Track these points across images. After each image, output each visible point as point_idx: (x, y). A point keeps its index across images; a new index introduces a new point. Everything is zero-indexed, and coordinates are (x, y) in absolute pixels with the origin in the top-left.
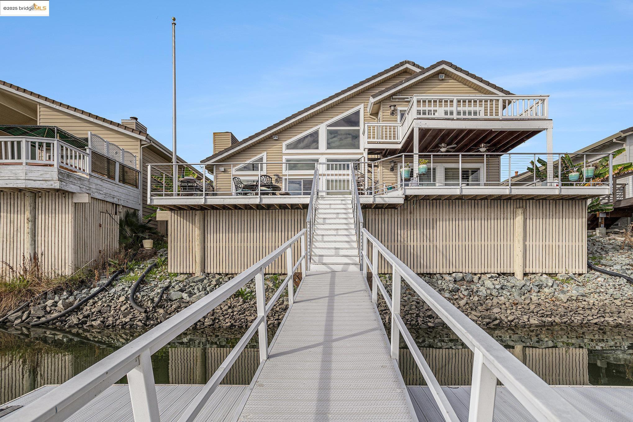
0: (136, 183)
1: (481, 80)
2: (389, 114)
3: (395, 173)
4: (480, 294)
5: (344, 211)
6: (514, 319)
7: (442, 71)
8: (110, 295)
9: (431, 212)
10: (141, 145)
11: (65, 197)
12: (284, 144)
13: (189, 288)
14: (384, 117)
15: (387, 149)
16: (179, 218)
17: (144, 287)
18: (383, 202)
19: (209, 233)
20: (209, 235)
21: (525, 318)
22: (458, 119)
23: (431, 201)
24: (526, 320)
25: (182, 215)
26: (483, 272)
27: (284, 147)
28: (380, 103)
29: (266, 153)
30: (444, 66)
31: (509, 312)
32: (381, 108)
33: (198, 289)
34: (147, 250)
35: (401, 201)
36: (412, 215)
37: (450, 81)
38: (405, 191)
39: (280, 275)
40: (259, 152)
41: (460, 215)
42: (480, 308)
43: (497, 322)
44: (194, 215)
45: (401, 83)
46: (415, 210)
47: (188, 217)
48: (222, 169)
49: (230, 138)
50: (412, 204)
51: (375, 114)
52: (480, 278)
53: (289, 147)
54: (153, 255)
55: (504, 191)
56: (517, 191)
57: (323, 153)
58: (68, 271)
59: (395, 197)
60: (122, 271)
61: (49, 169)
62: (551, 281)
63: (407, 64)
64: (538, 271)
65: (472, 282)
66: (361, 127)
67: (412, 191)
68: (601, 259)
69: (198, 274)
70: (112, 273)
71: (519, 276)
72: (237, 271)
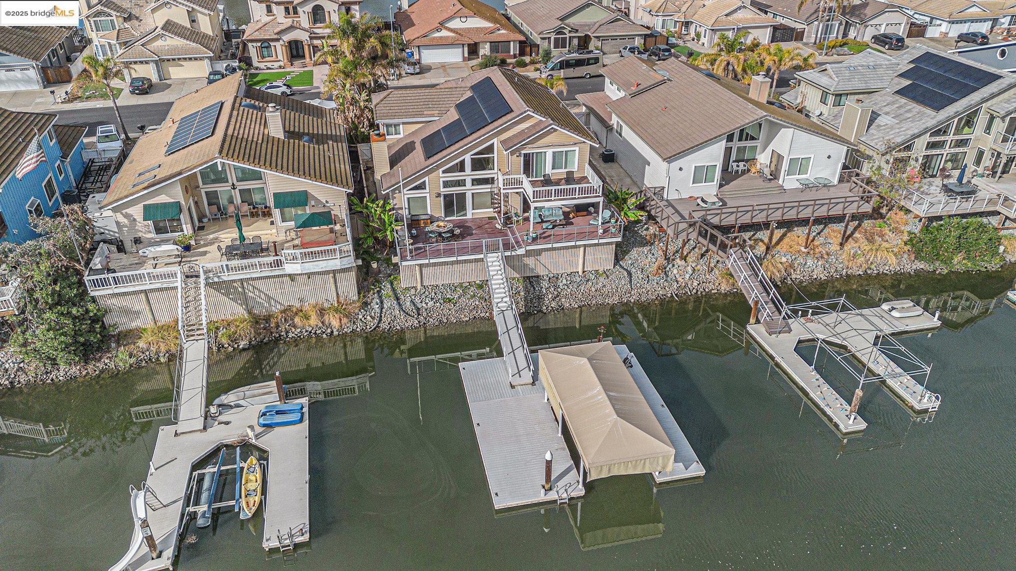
2: (516, 156)
12: (441, 170)
29: (428, 177)
30: (553, 126)
33: (428, 299)
34: (374, 269)
35: (524, 253)
38: (526, 249)
39: (463, 283)
40: (423, 177)
54: (380, 272)
55: (573, 244)
56: (578, 243)
57: (469, 174)
58: (356, 298)
59: (521, 251)
60: (378, 291)
61: (349, 258)
62: (594, 277)
63: (528, 111)
64: (590, 269)
65: (557, 278)
66: (495, 155)
67: (528, 248)
68: (628, 253)
69: (419, 287)
70: (374, 294)
71: (580, 273)
72: (440, 283)
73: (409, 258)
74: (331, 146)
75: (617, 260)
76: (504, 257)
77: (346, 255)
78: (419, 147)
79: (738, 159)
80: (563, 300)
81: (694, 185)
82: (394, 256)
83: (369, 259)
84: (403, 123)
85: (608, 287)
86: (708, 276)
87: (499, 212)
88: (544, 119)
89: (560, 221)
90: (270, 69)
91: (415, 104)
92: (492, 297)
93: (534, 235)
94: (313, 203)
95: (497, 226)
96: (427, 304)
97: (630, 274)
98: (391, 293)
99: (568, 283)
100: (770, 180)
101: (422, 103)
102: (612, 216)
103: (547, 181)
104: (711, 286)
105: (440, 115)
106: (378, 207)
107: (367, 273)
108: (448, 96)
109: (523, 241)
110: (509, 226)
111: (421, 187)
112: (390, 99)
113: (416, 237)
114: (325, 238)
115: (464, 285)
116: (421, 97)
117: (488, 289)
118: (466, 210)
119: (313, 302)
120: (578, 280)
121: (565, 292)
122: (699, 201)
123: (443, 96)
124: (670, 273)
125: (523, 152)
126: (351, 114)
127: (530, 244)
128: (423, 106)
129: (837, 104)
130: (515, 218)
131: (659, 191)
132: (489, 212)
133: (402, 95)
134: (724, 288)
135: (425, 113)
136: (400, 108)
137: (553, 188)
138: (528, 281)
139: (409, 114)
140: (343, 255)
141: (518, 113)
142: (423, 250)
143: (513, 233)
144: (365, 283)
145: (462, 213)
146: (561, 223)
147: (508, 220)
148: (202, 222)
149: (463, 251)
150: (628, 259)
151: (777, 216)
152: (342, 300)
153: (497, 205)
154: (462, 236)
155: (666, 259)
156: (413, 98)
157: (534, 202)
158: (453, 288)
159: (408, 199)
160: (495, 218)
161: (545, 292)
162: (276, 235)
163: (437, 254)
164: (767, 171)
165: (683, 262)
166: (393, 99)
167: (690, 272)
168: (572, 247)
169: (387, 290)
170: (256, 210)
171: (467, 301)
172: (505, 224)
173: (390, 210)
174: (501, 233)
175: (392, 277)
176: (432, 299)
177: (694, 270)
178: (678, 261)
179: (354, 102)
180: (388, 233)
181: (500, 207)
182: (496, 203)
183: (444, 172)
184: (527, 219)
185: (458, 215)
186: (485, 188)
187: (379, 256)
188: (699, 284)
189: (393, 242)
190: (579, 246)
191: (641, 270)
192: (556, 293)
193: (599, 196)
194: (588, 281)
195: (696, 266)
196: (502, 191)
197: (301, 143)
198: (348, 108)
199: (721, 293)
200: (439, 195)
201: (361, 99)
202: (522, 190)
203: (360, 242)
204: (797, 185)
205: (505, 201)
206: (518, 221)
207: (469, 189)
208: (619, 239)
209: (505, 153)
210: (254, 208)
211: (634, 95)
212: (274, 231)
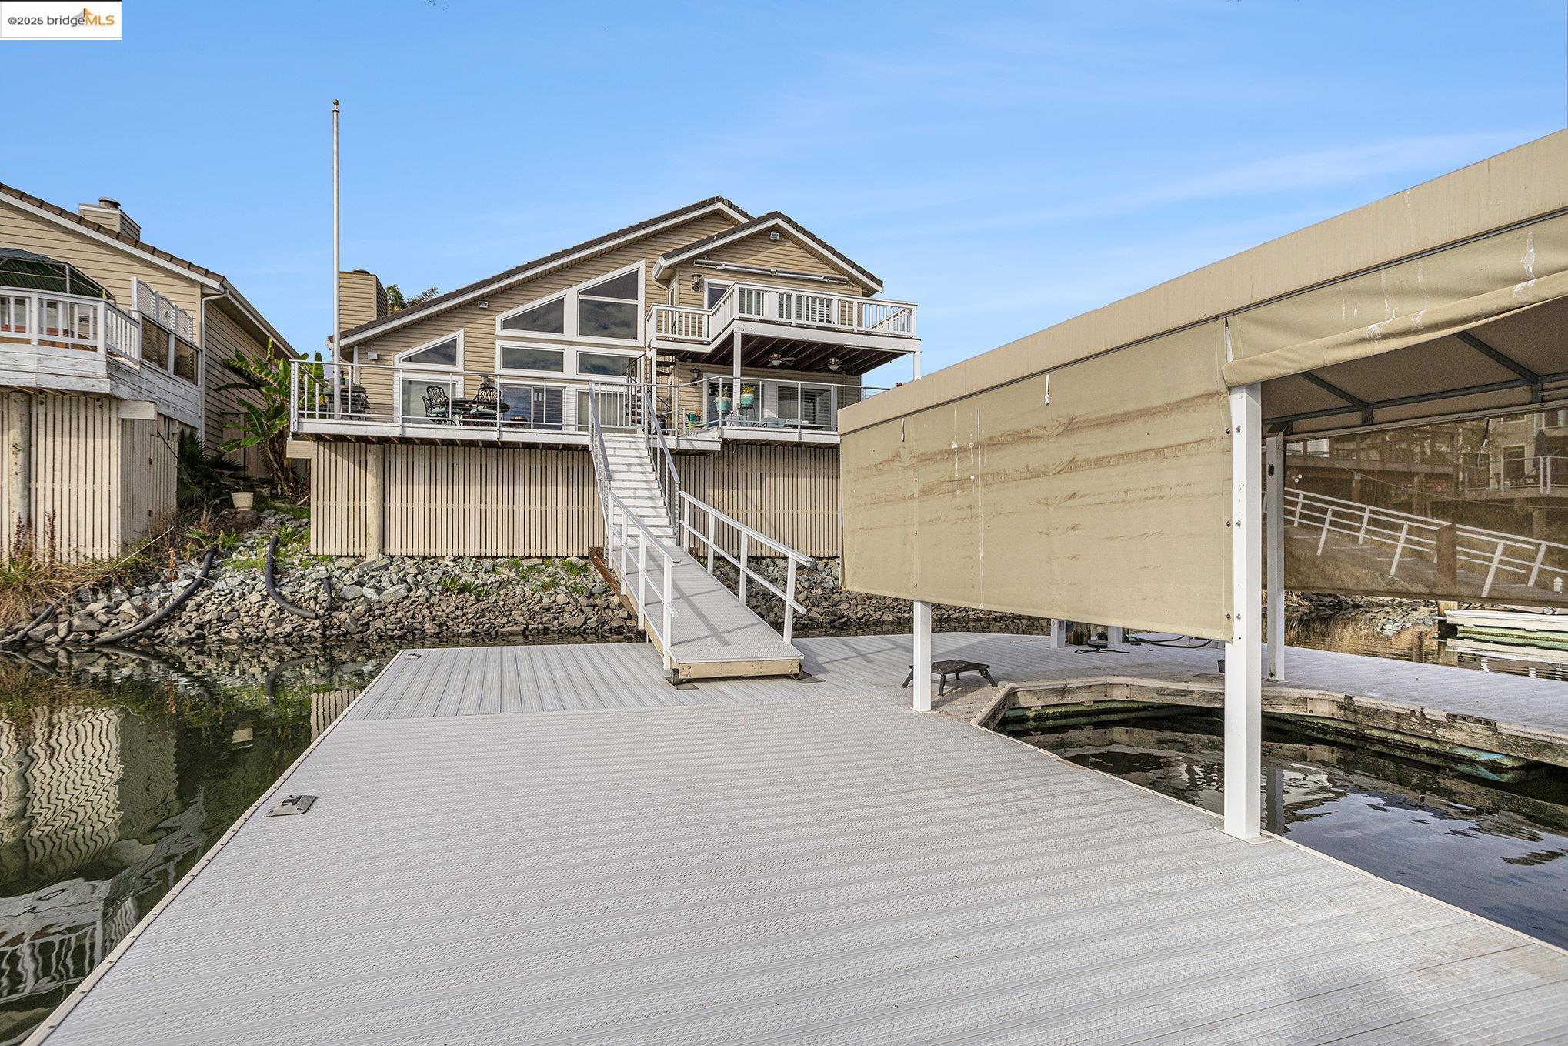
0: (193, 374)
1: (834, 253)
2: (691, 288)
3: (699, 390)
4: (825, 585)
5: (637, 461)
6: (865, 615)
7: (776, 228)
8: (223, 593)
9: (759, 464)
10: (204, 295)
11: (101, 406)
12: (500, 318)
13: (369, 579)
14: (682, 291)
15: (688, 352)
16: (333, 455)
17: (281, 578)
18: (690, 448)
19: (393, 483)
20: (393, 488)
21: (878, 615)
22: (797, 326)
23: (759, 447)
24: (879, 617)
25: (339, 450)
26: (831, 556)
27: (499, 324)
28: (675, 266)
29: (462, 331)
30: (778, 221)
31: (859, 607)
32: (678, 275)
33: (390, 580)
34: (244, 512)
35: (717, 447)
36: (731, 466)
37: (787, 244)
38: (722, 433)
39: (522, 558)
40: (449, 328)
41: (800, 470)
42: (823, 603)
43: (844, 620)
44: (363, 452)
45: (711, 240)
46: (735, 459)
47: (351, 455)
48: (374, 355)
49: (374, 287)
50: (731, 449)
51: (666, 280)
52: (826, 565)
53: (508, 324)
54: (256, 524)
57: (572, 341)
58: (109, 551)
59: (708, 440)
63: (718, 201)
66: (640, 302)
67: (732, 433)
69: (373, 557)
98: (260, 561)
111: (441, 355)
125: (708, 281)
159: (404, 381)
176: (405, 581)
207: (571, 380)
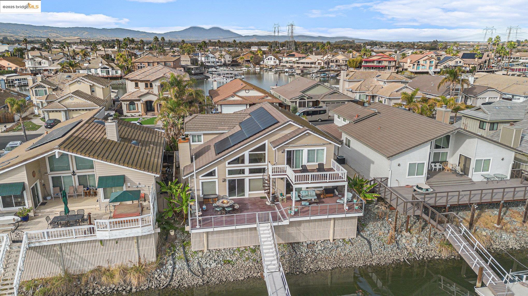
2: (281, 152)
5: (269, 236)
8: (179, 270)
12: (227, 162)
13: (207, 261)
18: (282, 225)
29: (217, 167)
30: (308, 131)
33: (212, 262)
34: (173, 236)
35: (288, 224)
38: (289, 220)
40: (213, 167)
52: (317, 242)
54: (176, 238)
55: (326, 217)
56: (330, 217)
57: (247, 166)
58: (154, 260)
59: (286, 222)
60: (172, 254)
61: (149, 227)
62: (342, 244)
63: (290, 121)
64: (339, 238)
65: (314, 244)
66: (266, 152)
67: (292, 220)
68: (365, 226)
69: (206, 251)
70: (169, 256)
71: (331, 241)
72: (222, 248)
73: (198, 227)
74: (151, 148)
75: (359, 231)
76: (273, 227)
77: (147, 224)
78: (212, 148)
79: (435, 161)
80: (319, 263)
81: (409, 177)
82: (187, 226)
83: (168, 228)
84: (204, 134)
85: (354, 253)
86: (429, 245)
87: (269, 193)
88: (301, 127)
89: (315, 199)
90: (133, 116)
91: (212, 122)
92: (263, 260)
93: (296, 210)
94: (129, 184)
95: (267, 203)
96: (210, 265)
97: (369, 242)
98: (183, 256)
99: (323, 248)
100: (461, 175)
101: (217, 122)
102: (354, 197)
103: (304, 169)
104: (433, 254)
105: (229, 129)
106: (179, 189)
107: (166, 239)
108: (235, 118)
109: (288, 214)
110: (276, 203)
111: (212, 174)
112: (196, 119)
113: (206, 211)
114: (133, 211)
115: (241, 249)
116: (217, 119)
117: (259, 252)
118: (244, 192)
119: (119, 263)
120: (330, 246)
121: (321, 256)
122: (415, 188)
123: (232, 118)
124: (400, 242)
125: (286, 150)
126: (172, 133)
127: (292, 217)
128: (218, 124)
129: (492, 129)
130: (281, 197)
131: (384, 181)
132: (262, 193)
133: (204, 117)
134: (445, 254)
135: (219, 128)
136: (202, 125)
137: (310, 174)
138: (291, 246)
139: (208, 128)
140: (145, 225)
141: (283, 123)
142: (210, 221)
143: (279, 208)
144: (164, 247)
145: (241, 194)
146: (315, 201)
147: (275, 199)
148: (46, 199)
149: (240, 222)
150: (367, 230)
151: (476, 199)
152: (142, 261)
153: (267, 188)
154: (240, 210)
155: (396, 231)
156: (211, 119)
157: (296, 184)
158: (232, 251)
159: (202, 182)
160: (265, 198)
161: (304, 255)
162: (99, 209)
163: (220, 224)
164: (458, 169)
165: (408, 234)
166: (198, 119)
167: (416, 242)
168: (325, 220)
169: (179, 254)
170: (88, 191)
171: (243, 263)
172: (273, 202)
173: (188, 191)
174: (270, 208)
175: (185, 242)
176: (215, 261)
177: (418, 240)
178: (404, 232)
179: (174, 125)
180: (184, 207)
181: (270, 189)
182: (267, 187)
183: (229, 163)
184: (289, 199)
185: (239, 195)
186: (259, 176)
187: (177, 226)
188: (423, 252)
189: (187, 215)
190: (330, 219)
191: (377, 239)
192: (314, 257)
193: (344, 181)
194: (337, 247)
195: (419, 237)
196: (271, 177)
197: (129, 145)
198: (170, 129)
199: (442, 259)
200: (224, 180)
201: (179, 123)
202: (286, 176)
203: (163, 215)
204: (482, 179)
205: (273, 185)
206: (282, 200)
207: (247, 176)
208: (361, 214)
209: (274, 149)
210: (87, 190)
211: (356, 122)
212: (98, 206)
